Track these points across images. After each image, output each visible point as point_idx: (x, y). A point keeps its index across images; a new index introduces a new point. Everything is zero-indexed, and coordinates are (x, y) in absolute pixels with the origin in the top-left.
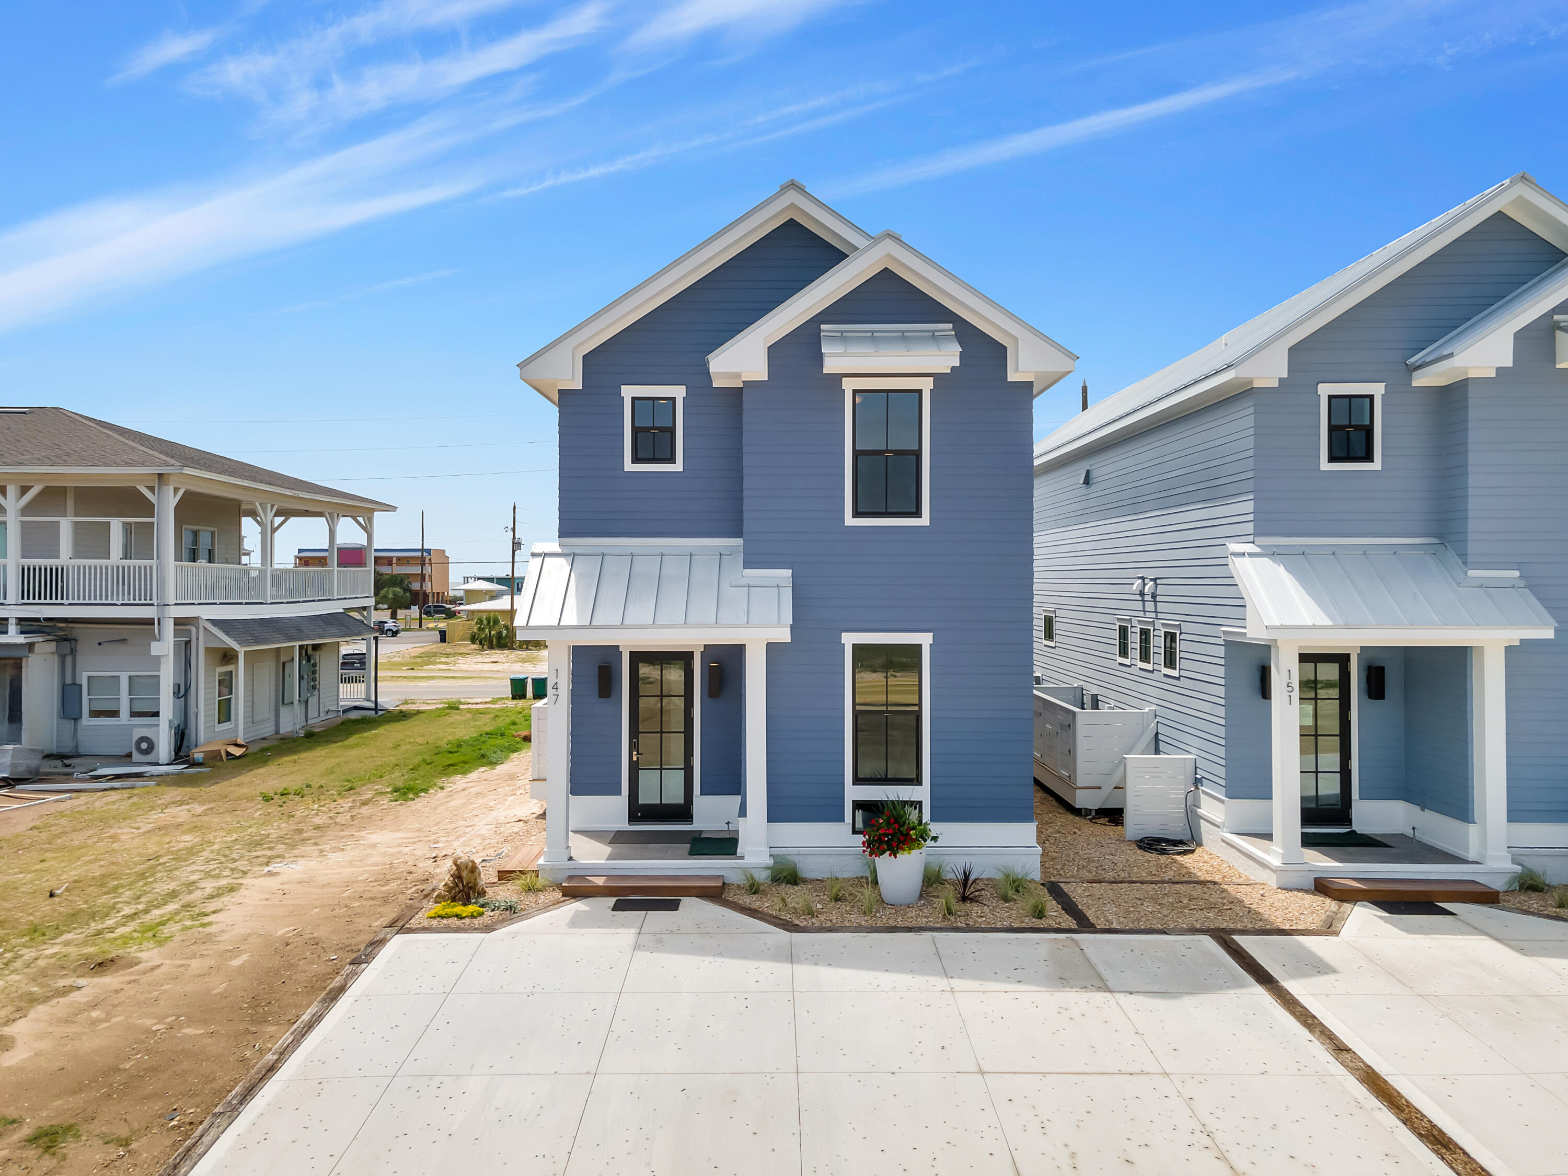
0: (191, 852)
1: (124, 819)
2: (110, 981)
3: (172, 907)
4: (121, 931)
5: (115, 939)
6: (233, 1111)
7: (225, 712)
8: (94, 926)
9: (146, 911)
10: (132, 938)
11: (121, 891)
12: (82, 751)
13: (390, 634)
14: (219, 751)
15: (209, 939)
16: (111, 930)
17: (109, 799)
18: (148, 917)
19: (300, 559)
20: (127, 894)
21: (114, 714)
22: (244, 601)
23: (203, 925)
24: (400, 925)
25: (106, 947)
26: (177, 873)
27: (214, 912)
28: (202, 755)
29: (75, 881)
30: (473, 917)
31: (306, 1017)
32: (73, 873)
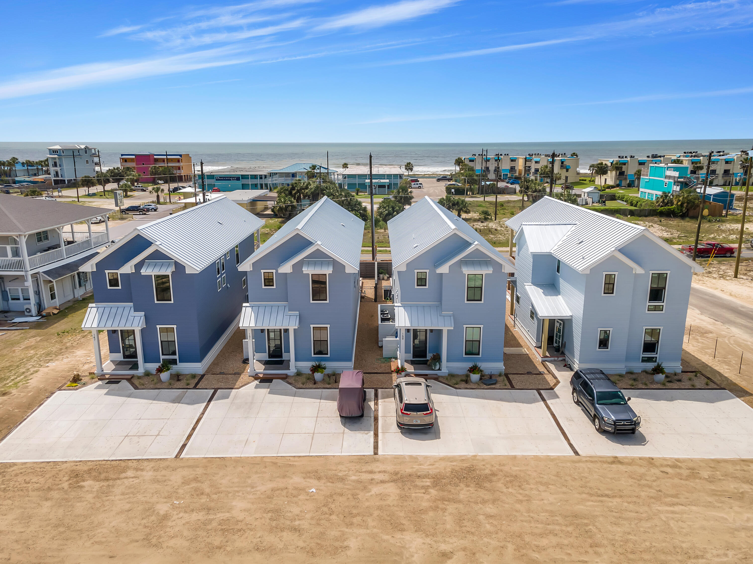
0: (31, 357)
1: (18, 344)
2: (5, 398)
3: (22, 377)
4: (10, 384)
5: (8, 386)
6: (17, 426)
7: (53, 297)
8: (5, 382)
9: (16, 378)
10: (12, 386)
11: (12, 371)
12: (11, 310)
13: (153, 210)
14: (50, 313)
15: (27, 387)
16: (8, 384)
17: (16, 334)
18: (16, 380)
19: (123, 159)
20: (13, 372)
21: (19, 299)
22: (55, 261)
23: (27, 383)
24: (60, 389)
25: (6, 389)
26: (26, 365)
27: (30, 379)
28: (45, 314)
29: (3, 368)
30: (75, 386)
31: (34, 410)
32: (2, 365)
